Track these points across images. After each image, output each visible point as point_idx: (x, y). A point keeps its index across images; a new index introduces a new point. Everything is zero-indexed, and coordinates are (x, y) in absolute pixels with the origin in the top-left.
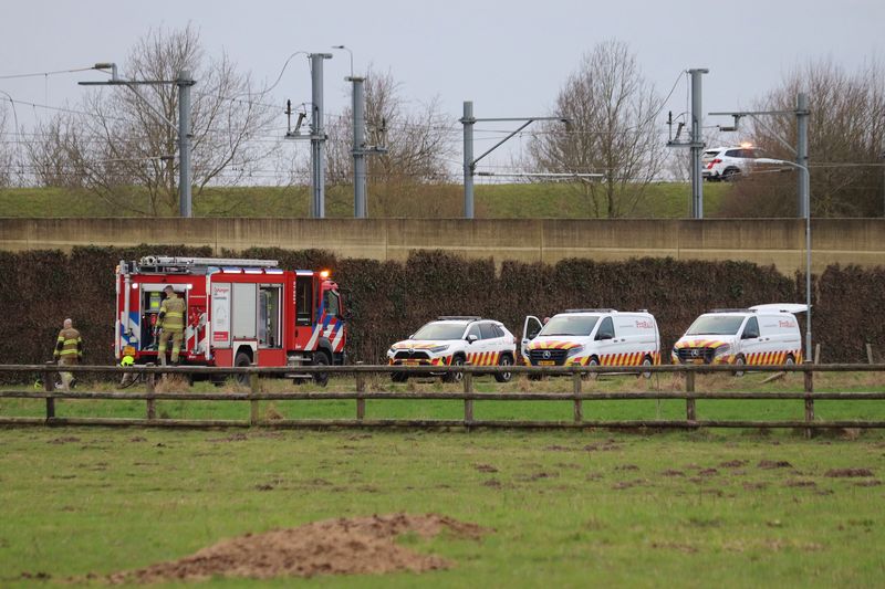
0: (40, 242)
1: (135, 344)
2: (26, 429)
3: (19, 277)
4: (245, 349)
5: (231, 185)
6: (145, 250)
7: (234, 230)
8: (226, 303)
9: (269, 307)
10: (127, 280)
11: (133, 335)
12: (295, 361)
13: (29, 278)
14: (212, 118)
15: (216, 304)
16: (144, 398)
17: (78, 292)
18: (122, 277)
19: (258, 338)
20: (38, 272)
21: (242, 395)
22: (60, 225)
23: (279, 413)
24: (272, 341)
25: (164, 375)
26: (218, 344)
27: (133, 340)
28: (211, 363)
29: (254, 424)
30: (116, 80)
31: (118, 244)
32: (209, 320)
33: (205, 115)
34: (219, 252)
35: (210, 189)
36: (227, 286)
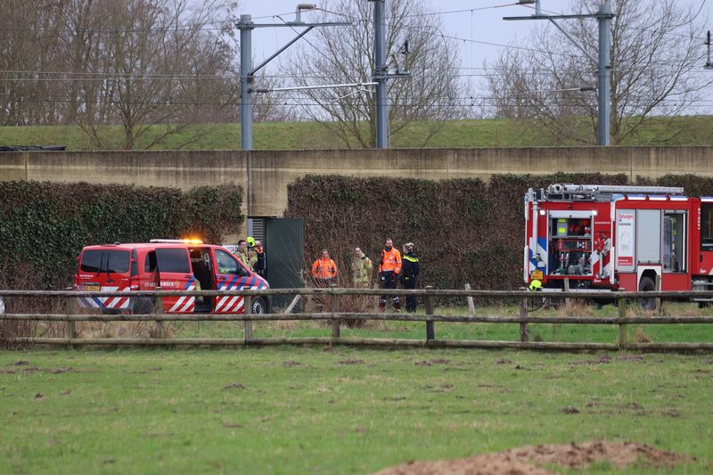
0: (459, 171)
1: (543, 269)
2: (408, 351)
3: (439, 205)
4: (649, 274)
5: (672, 114)
6: (562, 178)
7: (649, 158)
8: (631, 229)
9: (674, 233)
10: (535, 207)
11: (541, 260)
12: (700, 285)
13: (448, 206)
14: (654, 50)
15: (620, 230)
16: (517, 322)
17: (496, 219)
18: (531, 205)
19: (662, 262)
20: (458, 200)
21: (611, 319)
22: (479, 155)
23: (646, 337)
24: (676, 266)
25: (567, 300)
26: (622, 269)
27: (540, 265)
28: (615, 288)
29: (622, 347)
30: (539, 14)
31: (535, 173)
32: (614, 245)
33: (647, 47)
34: (634, 180)
35: (651, 118)
36: (631, 212)
